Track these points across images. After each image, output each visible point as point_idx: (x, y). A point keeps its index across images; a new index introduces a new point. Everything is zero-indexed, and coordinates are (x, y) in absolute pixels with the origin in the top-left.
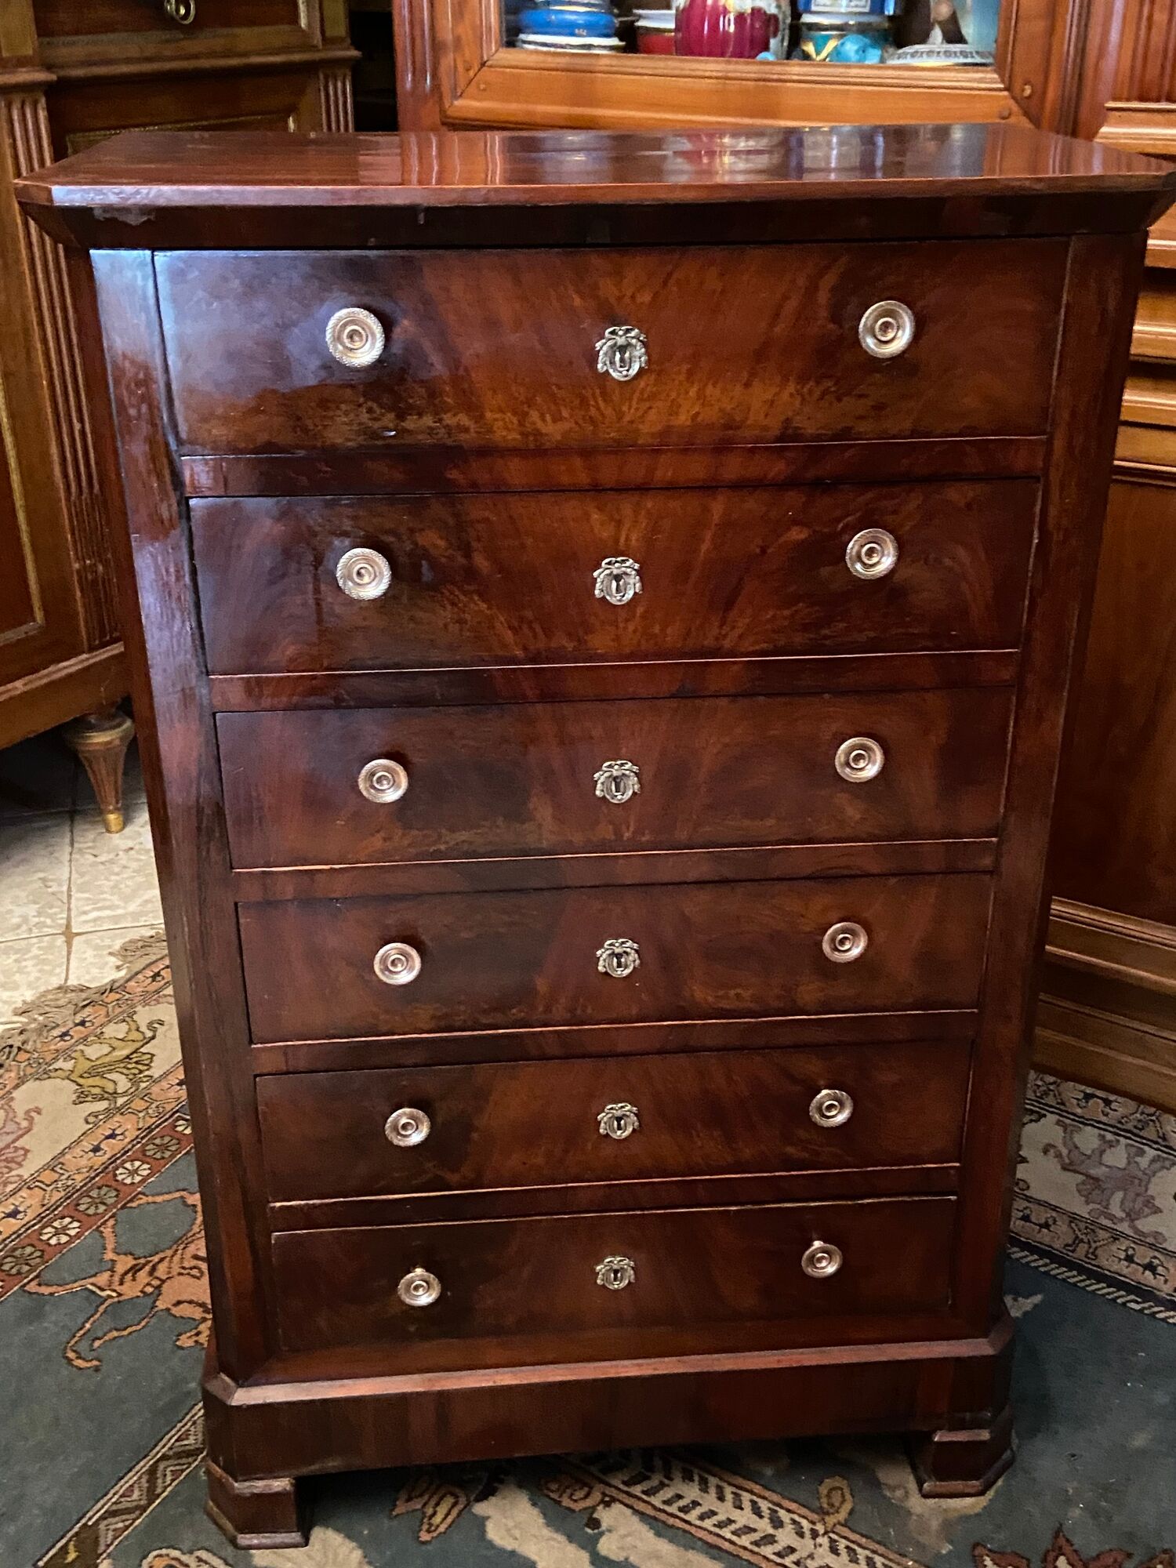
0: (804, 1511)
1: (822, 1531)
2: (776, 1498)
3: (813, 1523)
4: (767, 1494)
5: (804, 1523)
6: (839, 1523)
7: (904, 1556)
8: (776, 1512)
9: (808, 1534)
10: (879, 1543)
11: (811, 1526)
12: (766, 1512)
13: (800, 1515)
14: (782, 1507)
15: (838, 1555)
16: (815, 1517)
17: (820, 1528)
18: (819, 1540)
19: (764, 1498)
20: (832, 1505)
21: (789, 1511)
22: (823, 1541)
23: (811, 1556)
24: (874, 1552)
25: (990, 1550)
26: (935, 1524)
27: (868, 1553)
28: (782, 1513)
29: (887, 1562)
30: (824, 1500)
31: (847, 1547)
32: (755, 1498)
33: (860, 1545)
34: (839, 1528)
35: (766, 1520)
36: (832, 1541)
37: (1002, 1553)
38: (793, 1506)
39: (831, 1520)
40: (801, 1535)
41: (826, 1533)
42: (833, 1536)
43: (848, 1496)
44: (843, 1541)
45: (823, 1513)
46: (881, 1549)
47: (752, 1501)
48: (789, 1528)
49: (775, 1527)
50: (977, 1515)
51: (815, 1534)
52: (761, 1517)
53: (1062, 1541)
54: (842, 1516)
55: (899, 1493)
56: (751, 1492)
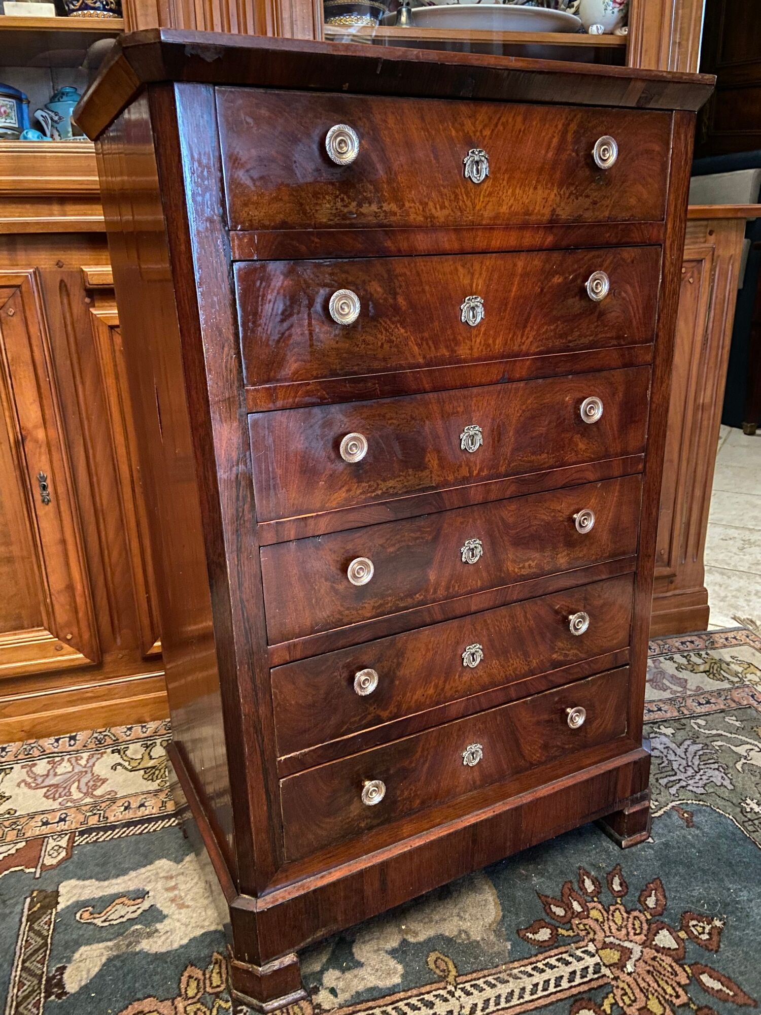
0: (435, 986)
1: (453, 989)
2: (415, 992)
3: (445, 988)
4: (409, 993)
5: (441, 992)
6: (456, 977)
7: (497, 966)
8: (423, 999)
9: (449, 997)
10: (482, 970)
11: (446, 991)
12: (419, 1004)
13: (436, 990)
14: (423, 994)
15: (472, 994)
16: (442, 985)
17: (450, 988)
18: (457, 995)
19: (410, 997)
20: (444, 971)
21: (428, 993)
22: (458, 993)
23: (462, 1007)
24: (484, 977)
25: (526, 929)
26: (492, 938)
27: (482, 980)
28: (426, 997)
29: (496, 976)
30: (438, 971)
31: (471, 986)
32: (406, 1002)
33: (475, 980)
34: (459, 980)
35: (424, 1008)
36: (462, 989)
37: (531, 926)
38: (428, 988)
39: (451, 979)
40: (446, 1000)
41: (456, 988)
42: (461, 986)
43: (446, 959)
44: (466, 984)
45: (443, 979)
46: (486, 972)
47: (406, 1004)
48: (438, 1002)
49: (432, 1008)
50: (504, 916)
51: (452, 994)
52: (419, 1009)
53: (543, 898)
54: (453, 972)
55: (463, 935)
56: (401, 1000)
